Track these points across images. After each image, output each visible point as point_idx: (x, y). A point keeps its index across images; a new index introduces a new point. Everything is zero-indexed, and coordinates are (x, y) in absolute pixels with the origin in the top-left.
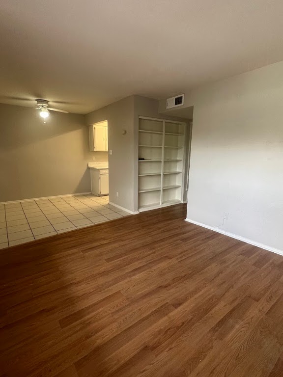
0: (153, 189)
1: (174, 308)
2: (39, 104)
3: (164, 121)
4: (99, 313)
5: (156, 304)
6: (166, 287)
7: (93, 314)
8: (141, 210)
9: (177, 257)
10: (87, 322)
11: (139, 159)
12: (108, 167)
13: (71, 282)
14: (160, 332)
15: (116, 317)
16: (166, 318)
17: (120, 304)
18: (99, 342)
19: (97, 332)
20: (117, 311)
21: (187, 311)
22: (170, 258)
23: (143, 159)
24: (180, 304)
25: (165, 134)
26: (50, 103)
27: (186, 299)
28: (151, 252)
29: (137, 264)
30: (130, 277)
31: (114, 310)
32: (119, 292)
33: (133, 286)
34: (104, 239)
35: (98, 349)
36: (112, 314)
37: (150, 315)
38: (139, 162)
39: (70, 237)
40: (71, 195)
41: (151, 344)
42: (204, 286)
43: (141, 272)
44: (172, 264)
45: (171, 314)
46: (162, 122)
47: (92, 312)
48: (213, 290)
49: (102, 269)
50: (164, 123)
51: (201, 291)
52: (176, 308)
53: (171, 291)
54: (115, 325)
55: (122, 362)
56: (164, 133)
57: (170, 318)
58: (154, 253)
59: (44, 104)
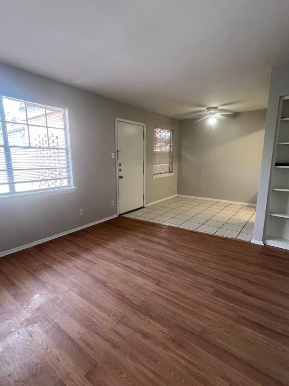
59: (212, 111)
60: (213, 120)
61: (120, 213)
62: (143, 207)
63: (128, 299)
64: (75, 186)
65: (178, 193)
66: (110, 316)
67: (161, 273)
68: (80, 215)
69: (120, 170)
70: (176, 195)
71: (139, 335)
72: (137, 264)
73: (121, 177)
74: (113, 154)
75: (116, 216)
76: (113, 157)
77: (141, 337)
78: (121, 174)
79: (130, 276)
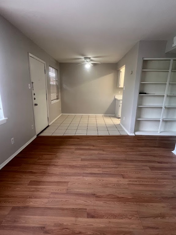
0: (155, 119)
1: (86, 216)
2: (85, 60)
3: (172, 59)
4: (48, 188)
5: (79, 204)
6: (97, 197)
7: (44, 187)
8: (138, 133)
9: (130, 179)
10: (38, 189)
11: (140, 93)
12: (122, 99)
13: (54, 164)
14: (61, 225)
15: (52, 196)
16: (73, 219)
17: (61, 190)
18: (31, 204)
19: (36, 198)
20: (56, 193)
21: (93, 226)
22: (123, 178)
23: (145, 93)
24: (93, 217)
25: (172, 71)
26: (91, 59)
27: (101, 217)
28: (114, 166)
29: (96, 170)
30: (83, 176)
31: (55, 191)
32: (68, 182)
33: (78, 184)
34: (93, 146)
35: (27, 207)
36: (52, 193)
37: (67, 209)
38: (139, 96)
39: (78, 138)
40: (101, 115)
41: (48, 228)
42: (130, 217)
43: (93, 177)
44: (121, 182)
45: (80, 219)
46: (170, 60)
47: (45, 185)
48: (134, 226)
49: (74, 163)
50: (172, 61)
51: (122, 219)
52: (88, 217)
53: (97, 202)
54: (46, 200)
55: (26, 225)
56: (170, 70)
57: (76, 221)
58: (117, 168)
59: (88, 60)
60: (88, 66)
61: (37, 134)
62: (48, 126)
63: (123, 198)
64: (5, 117)
65: (62, 113)
66: (131, 219)
67: (116, 169)
68: (12, 144)
69: (35, 99)
70: (61, 114)
71: (159, 218)
72: (97, 169)
73: (36, 105)
74: (29, 85)
75: (35, 137)
76: (30, 88)
77: (161, 218)
78: (35, 102)
79: (103, 180)
